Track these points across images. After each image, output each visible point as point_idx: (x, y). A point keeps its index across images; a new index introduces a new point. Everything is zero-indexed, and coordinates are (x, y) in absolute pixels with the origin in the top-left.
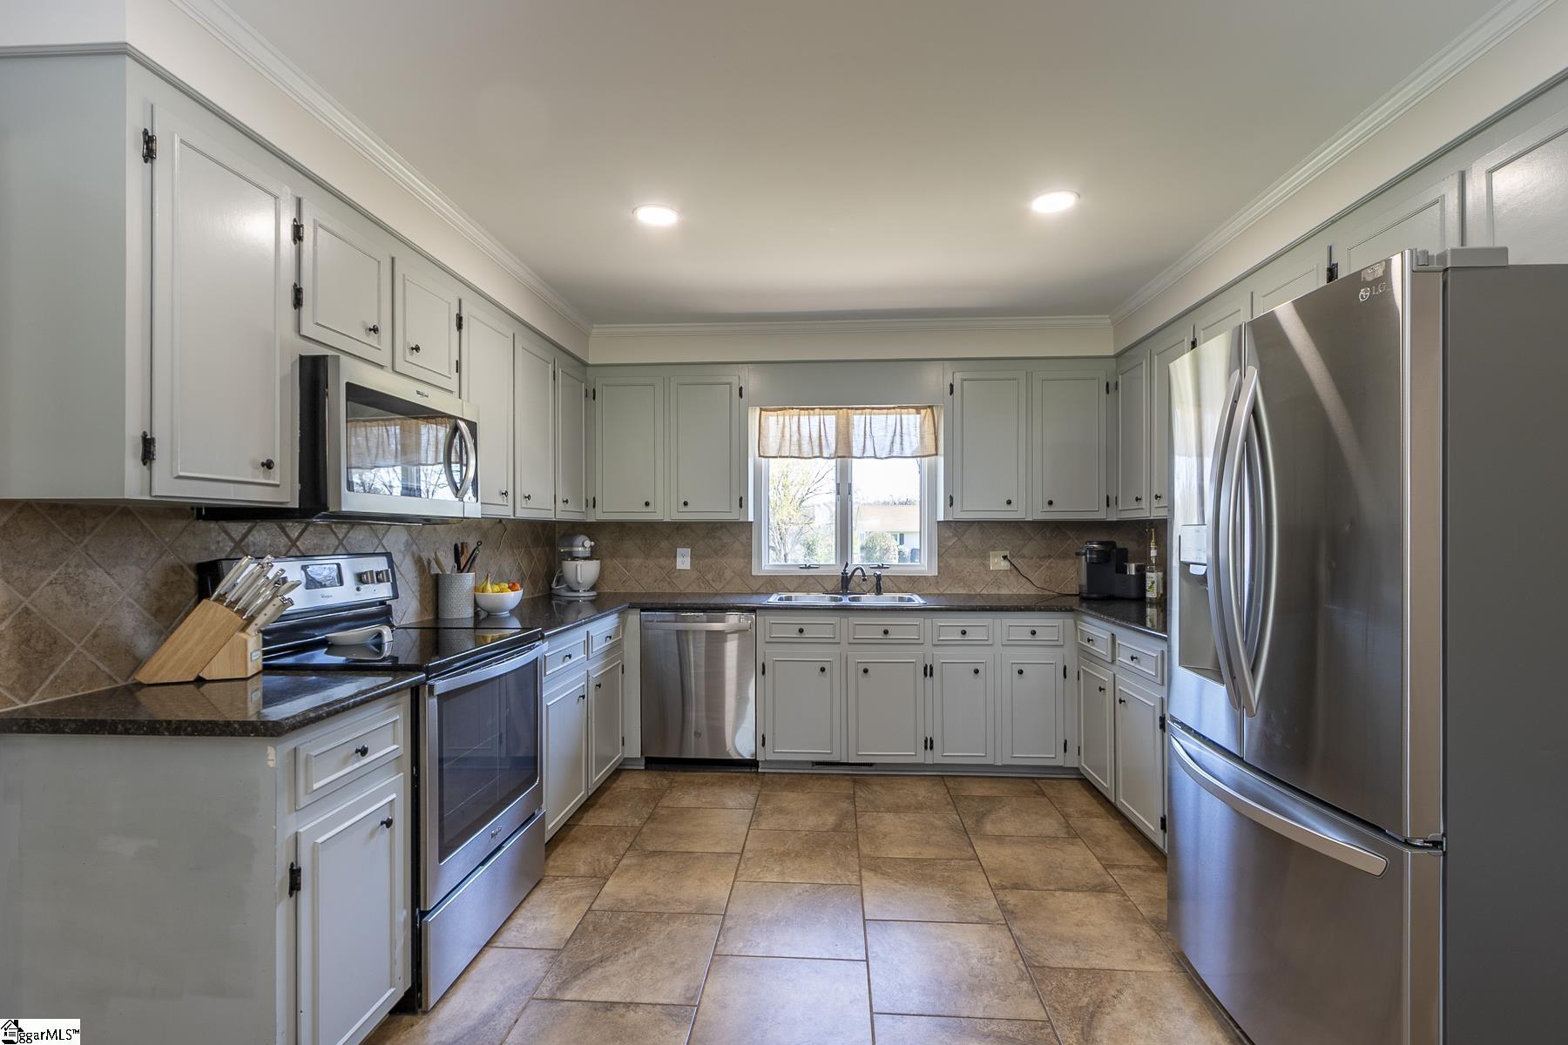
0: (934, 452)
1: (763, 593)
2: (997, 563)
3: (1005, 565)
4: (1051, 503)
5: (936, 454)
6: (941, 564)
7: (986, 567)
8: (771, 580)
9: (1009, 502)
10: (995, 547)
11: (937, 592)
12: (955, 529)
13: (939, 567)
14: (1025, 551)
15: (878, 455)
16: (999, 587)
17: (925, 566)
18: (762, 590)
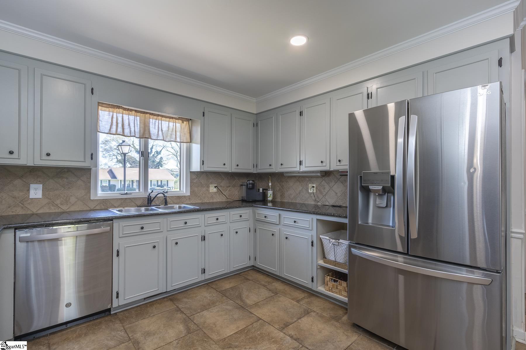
0: (190, 141)
1: (98, 210)
2: (213, 189)
3: (215, 190)
4: (238, 165)
5: (191, 142)
6: (191, 191)
7: (208, 190)
8: (103, 202)
9: (224, 164)
10: (211, 183)
11: (189, 203)
12: (197, 175)
13: (191, 192)
14: (222, 184)
15: (165, 139)
16: (213, 199)
17: (185, 191)
18: (97, 208)
